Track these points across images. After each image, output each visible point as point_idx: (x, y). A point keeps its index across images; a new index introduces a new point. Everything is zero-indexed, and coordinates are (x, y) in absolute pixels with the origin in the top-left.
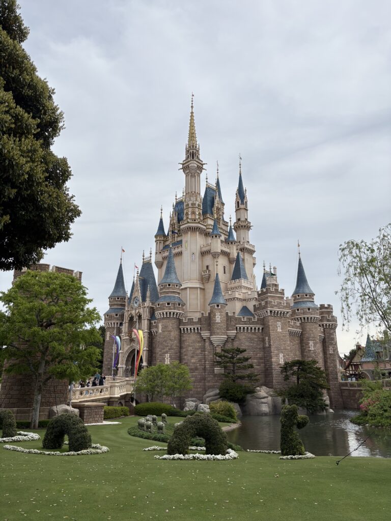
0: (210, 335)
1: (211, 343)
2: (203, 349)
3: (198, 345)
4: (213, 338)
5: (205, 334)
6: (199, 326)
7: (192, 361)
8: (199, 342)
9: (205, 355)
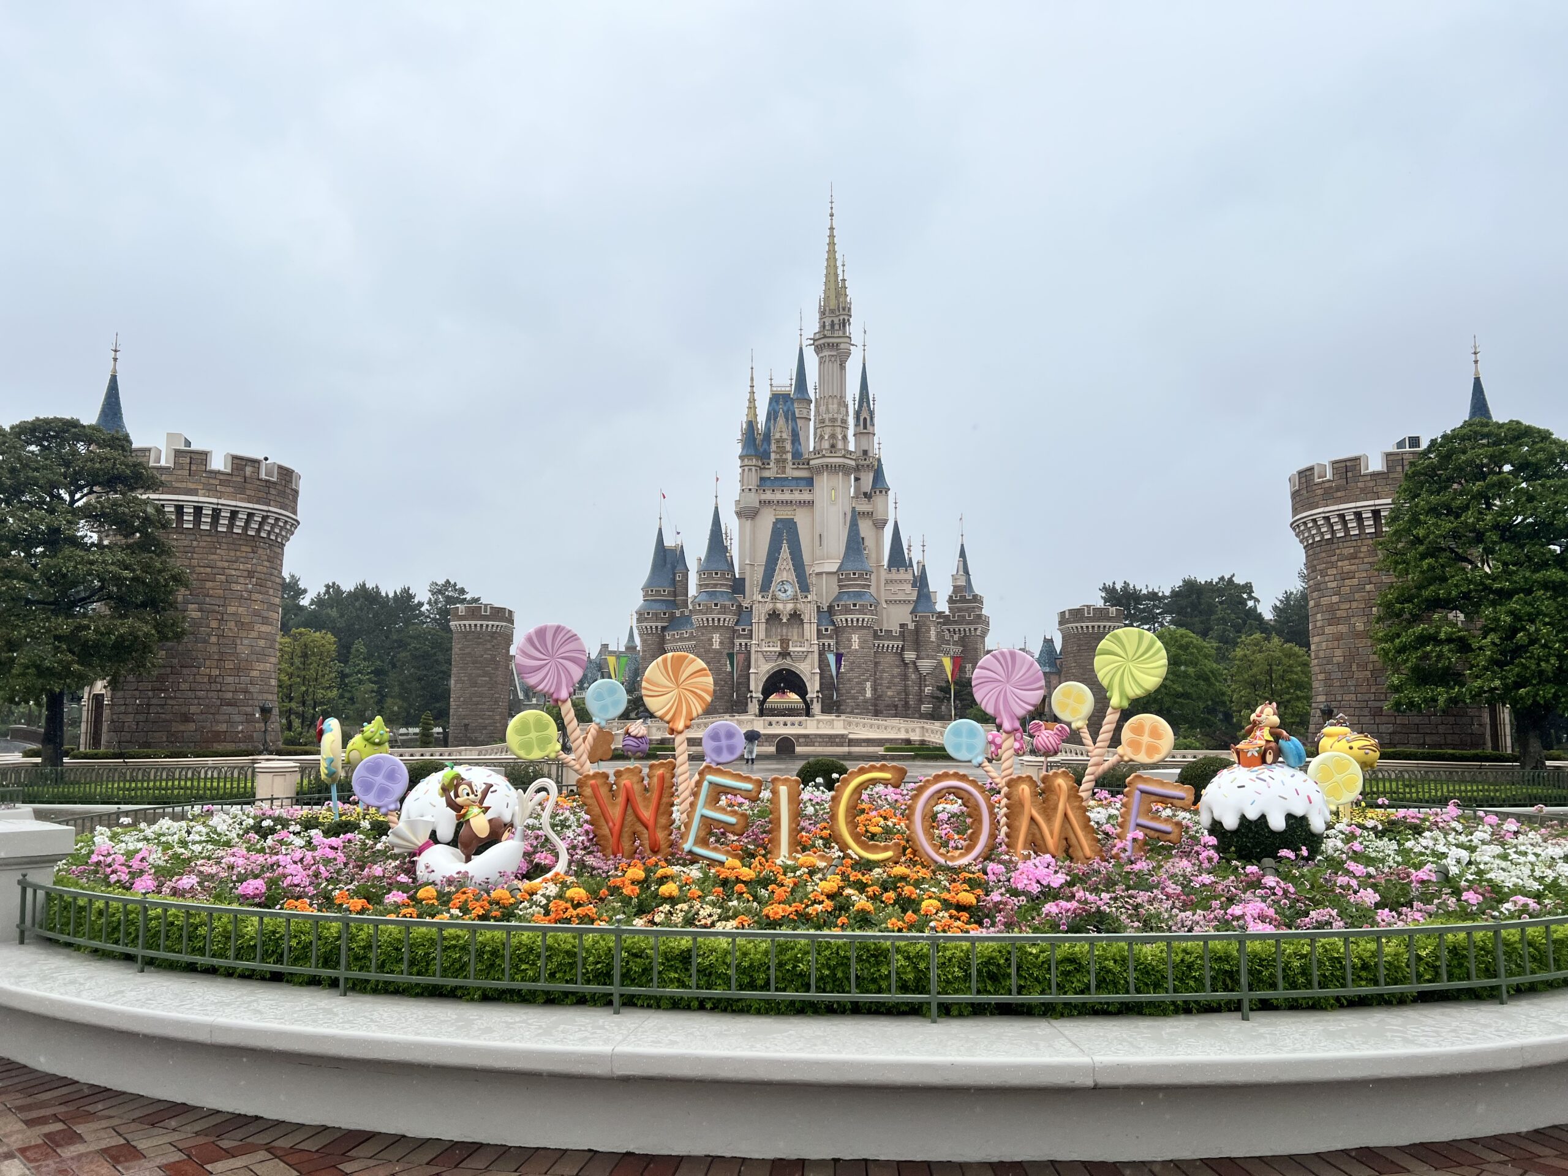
0: (918, 658)
1: (916, 668)
2: (905, 677)
3: (896, 671)
4: (920, 663)
5: (910, 656)
6: (901, 643)
7: (889, 693)
8: (898, 666)
9: (906, 686)
